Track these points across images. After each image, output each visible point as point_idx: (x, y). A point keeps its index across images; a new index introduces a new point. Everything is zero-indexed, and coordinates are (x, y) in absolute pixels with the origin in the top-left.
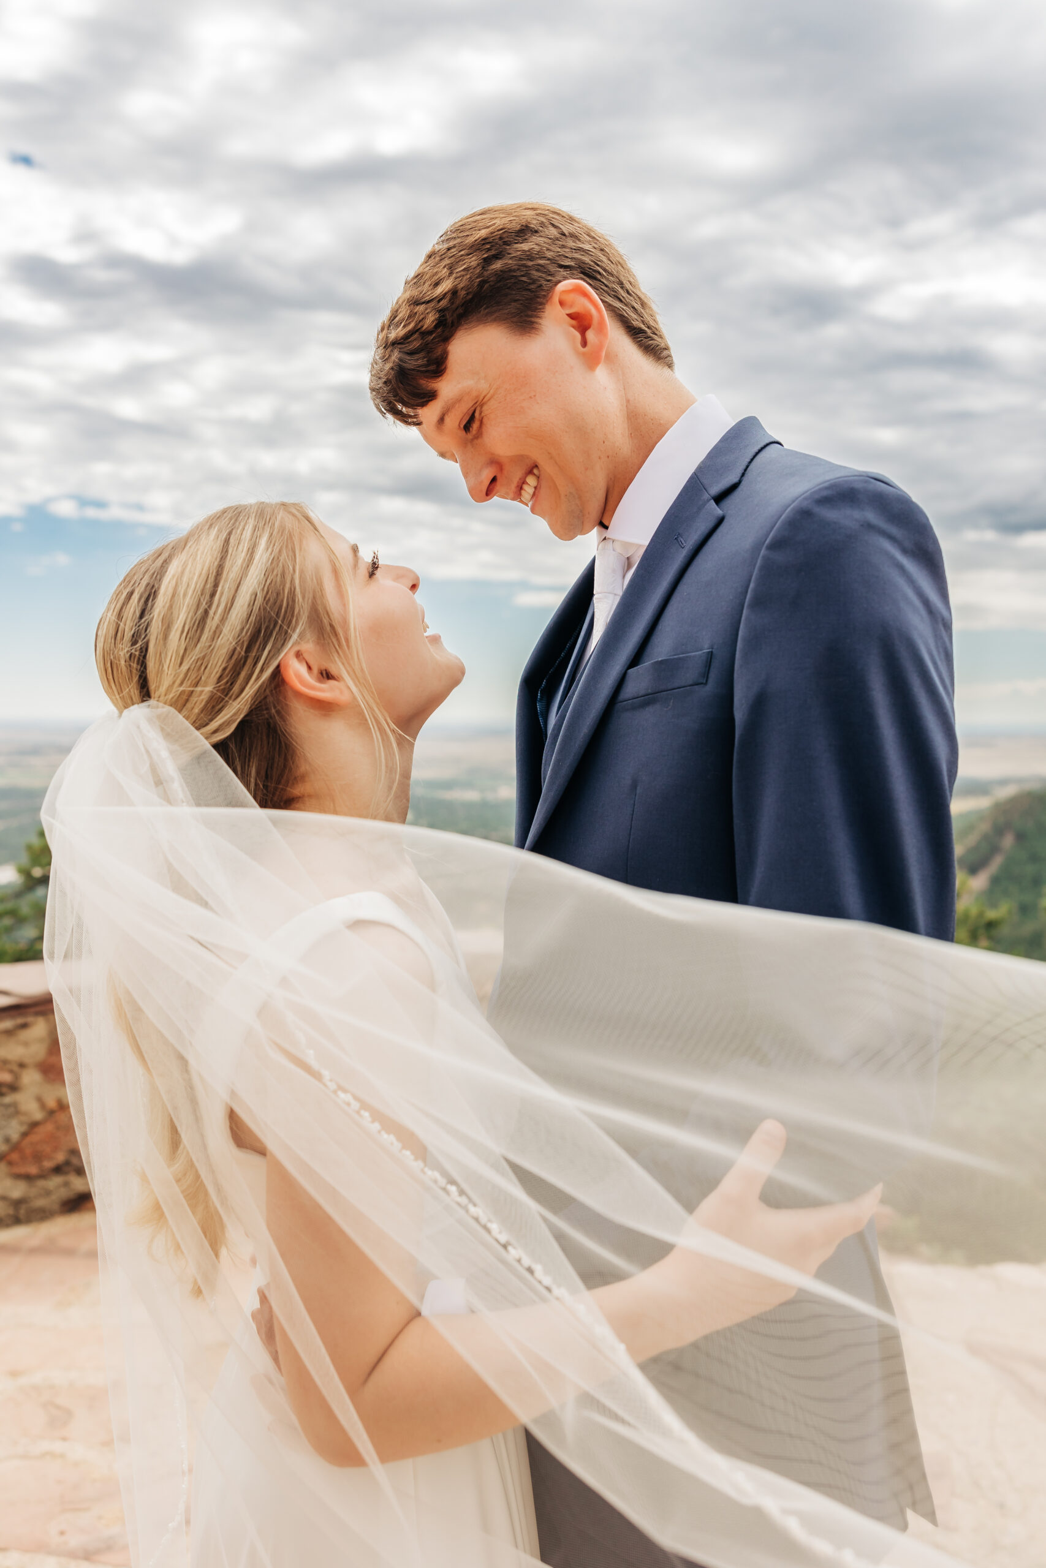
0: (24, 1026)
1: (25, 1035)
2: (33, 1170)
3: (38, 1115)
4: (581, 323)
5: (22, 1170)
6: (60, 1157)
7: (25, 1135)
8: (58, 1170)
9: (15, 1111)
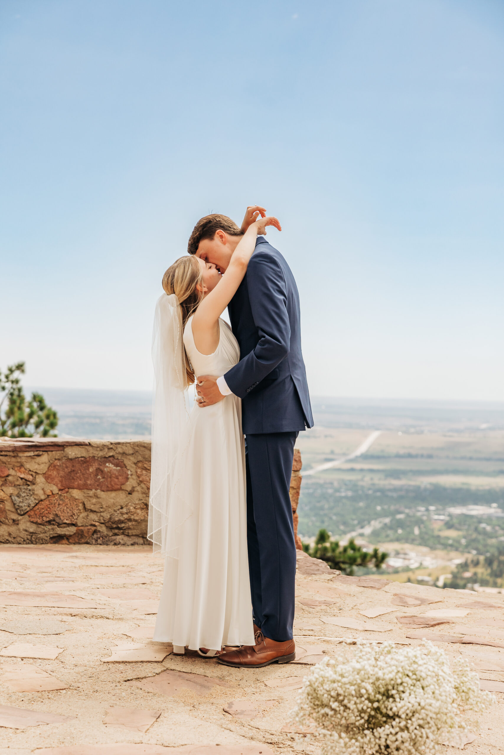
0: (38, 456)
1: (38, 459)
2: (39, 521)
3: (43, 497)
4: (221, 237)
5: (35, 520)
6: (51, 517)
7: (37, 504)
8: (49, 522)
9: (32, 493)
